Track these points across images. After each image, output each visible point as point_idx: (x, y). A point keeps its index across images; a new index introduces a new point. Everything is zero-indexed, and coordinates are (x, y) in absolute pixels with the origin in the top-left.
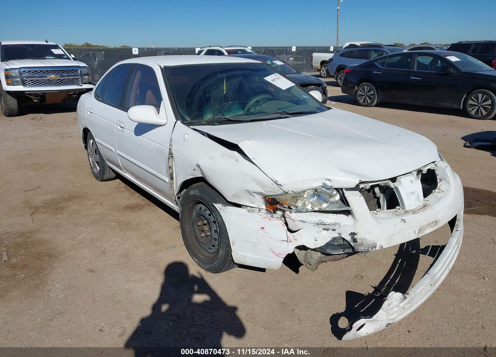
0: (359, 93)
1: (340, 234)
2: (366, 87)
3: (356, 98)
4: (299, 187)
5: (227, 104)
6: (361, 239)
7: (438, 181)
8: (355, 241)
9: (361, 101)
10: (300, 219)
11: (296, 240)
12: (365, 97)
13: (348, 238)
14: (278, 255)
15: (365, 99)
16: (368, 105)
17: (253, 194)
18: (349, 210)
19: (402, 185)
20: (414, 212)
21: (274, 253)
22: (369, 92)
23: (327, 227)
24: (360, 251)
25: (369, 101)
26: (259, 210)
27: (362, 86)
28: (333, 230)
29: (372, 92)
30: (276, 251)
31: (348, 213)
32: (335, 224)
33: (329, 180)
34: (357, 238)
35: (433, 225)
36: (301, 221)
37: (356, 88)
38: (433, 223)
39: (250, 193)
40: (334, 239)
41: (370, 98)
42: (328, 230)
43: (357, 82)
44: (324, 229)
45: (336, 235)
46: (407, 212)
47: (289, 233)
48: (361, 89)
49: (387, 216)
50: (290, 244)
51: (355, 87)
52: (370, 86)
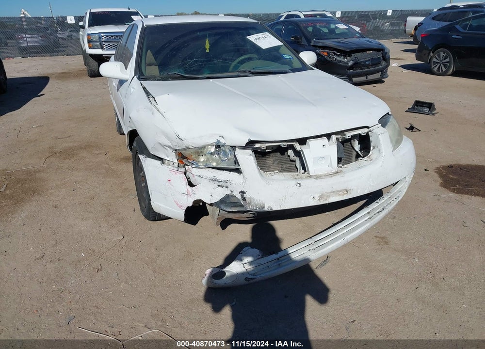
0: (434, 60)
1: (232, 192)
2: (442, 54)
3: (430, 66)
4: (199, 143)
5: (189, 62)
6: (249, 198)
7: (372, 148)
8: (244, 199)
9: (435, 69)
10: (199, 174)
11: (194, 194)
12: (441, 65)
13: (239, 196)
14: (180, 207)
15: (439, 67)
16: (444, 74)
17: (165, 147)
18: (239, 169)
19: (310, 148)
20: (318, 177)
21: (178, 205)
22: (445, 59)
23: (220, 184)
24: (249, 210)
25: (444, 69)
26: (173, 164)
27: (438, 52)
28: (226, 187)
29: (448, 60)
30: (179, 203)
31: (238, 171)
32: (227, 181)
33: (223, 137)
34: (246, 196)
35: (341, 193)
36: (199, 176)
37: (431, 54)
38: (341, 191)
39: (164, 146)
40: (227, 196)
41: (445, 66)
42: (223, 187)
43: (433, 48)
44: (219, 186)
45: (229, 193)
46: (311, 176)
47: (189, 187)
48: (436, 56)
49: (284, 178)
50: (189, 197)
51: (429, 53)
52: (447, 53)
